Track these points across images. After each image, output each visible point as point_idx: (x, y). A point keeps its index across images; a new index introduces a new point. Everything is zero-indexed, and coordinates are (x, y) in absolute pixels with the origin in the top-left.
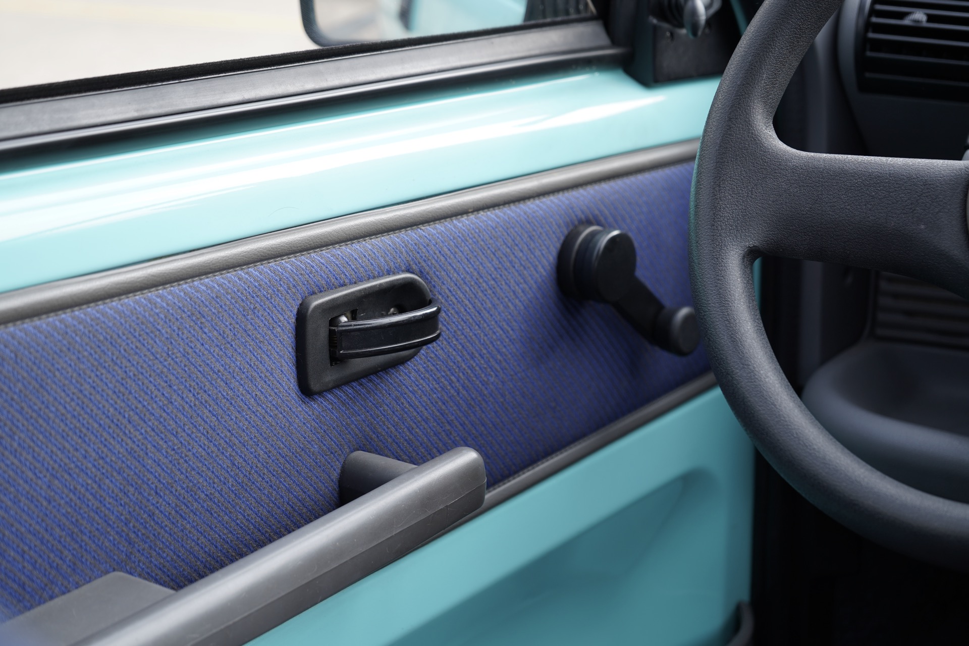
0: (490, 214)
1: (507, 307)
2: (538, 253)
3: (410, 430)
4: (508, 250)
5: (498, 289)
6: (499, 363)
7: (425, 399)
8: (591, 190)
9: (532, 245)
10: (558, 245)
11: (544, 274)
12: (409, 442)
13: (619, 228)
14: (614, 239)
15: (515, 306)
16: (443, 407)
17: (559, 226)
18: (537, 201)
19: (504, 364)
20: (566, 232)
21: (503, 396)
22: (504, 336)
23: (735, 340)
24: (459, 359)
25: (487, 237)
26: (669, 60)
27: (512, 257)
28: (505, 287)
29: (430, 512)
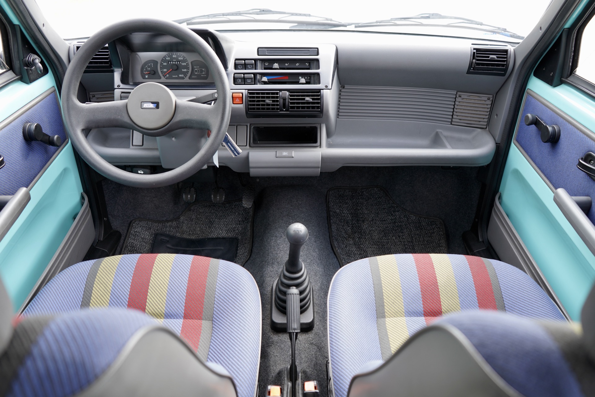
0: (5, 129)
1: (16, 149)
2: (18, 134)
3: (4, 186)
4: (12, 136)
5: (12, 146)
6: (18, 163)
7: (5, 178)
8: (25, 114)
9: (17, 133)
10: (22, 130)
11: (21, 138)
12: (4, 189)
13: (36, 123)
14: (36, 126)
15: (17, 148)
16: (9, 178)
17: (21, 126)
18: (14, 122)
19: (19, 163)
20: (23, 127)
21: (21, 170)
22: (17, 156)
23: (87, 152)
24: (9, 166)
25: (6, 135)
26: (32, 77)
27: (13, 137)
28: (14, 145)
29: (22, 206)
